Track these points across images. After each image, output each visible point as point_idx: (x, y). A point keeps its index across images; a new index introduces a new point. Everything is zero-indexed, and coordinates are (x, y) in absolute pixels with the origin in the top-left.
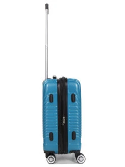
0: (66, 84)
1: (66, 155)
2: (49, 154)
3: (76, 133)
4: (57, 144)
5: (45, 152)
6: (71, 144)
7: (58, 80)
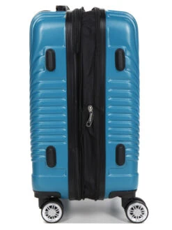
0: (102, 23)
1: (99, 202)
2: (45, 198)
3: (127, 150)
4: (66, 176)
5: (37, 194)
6: (113, 176)
7: (68, 14)
